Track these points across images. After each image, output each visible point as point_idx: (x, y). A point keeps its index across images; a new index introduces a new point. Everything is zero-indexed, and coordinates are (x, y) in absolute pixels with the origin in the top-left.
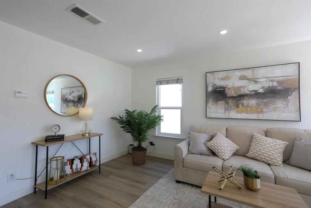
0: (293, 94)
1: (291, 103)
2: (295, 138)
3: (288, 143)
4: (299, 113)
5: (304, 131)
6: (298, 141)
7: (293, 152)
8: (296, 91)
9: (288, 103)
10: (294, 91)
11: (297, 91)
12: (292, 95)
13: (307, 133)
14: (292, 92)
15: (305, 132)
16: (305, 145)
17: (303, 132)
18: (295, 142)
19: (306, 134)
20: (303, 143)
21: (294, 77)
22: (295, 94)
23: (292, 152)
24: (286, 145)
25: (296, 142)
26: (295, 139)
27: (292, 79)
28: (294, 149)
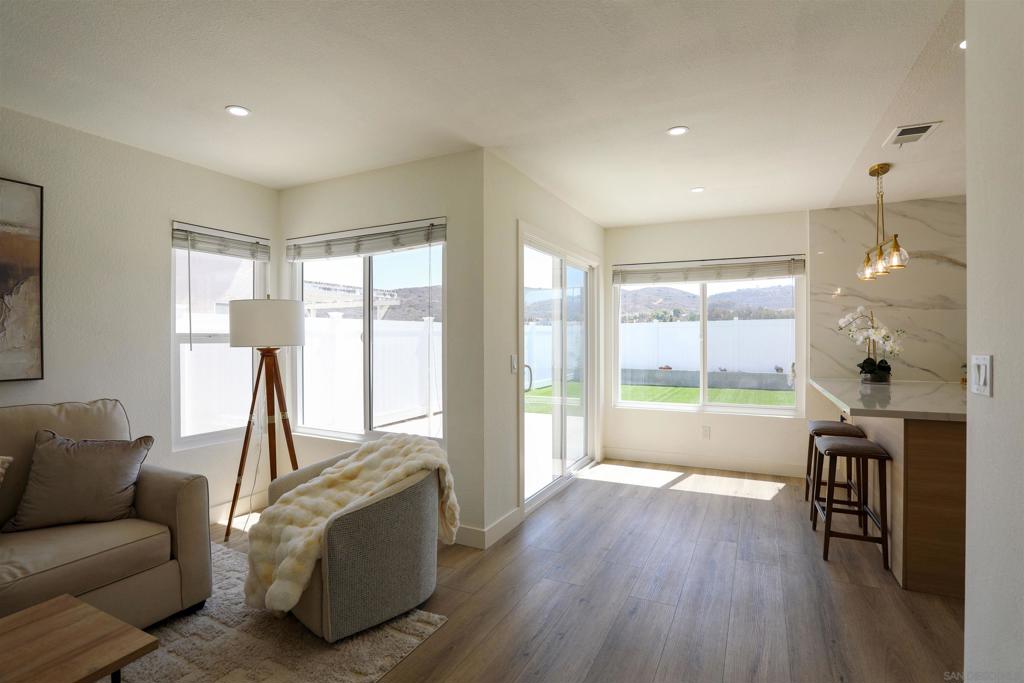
0: (23, 288)
1: (13, 317)
2: (36, 437)
3: (10, 458)
4: (37, 351)
5: (57, 407)
6: (47, 444)
7: (30, 482)
8: (32, 278)
9: (4, 320)
10: (26, 278)
11: (34, 279)
12: (18, 293)
13: (67, 412)
14: (18, 283)
15: (60, 411)
16: (67, 450)
17: (55, 410)
18: (37, 446)
19: (63, 416)
20: (60, 444)
21: (27, 232)
22: (27, 288)
23: (27, 484)
24: (6, 465)
25: (40, 447)
26: (37, 439)
27: (19, 237)
28: (32, 474)
